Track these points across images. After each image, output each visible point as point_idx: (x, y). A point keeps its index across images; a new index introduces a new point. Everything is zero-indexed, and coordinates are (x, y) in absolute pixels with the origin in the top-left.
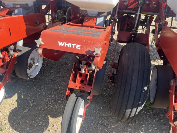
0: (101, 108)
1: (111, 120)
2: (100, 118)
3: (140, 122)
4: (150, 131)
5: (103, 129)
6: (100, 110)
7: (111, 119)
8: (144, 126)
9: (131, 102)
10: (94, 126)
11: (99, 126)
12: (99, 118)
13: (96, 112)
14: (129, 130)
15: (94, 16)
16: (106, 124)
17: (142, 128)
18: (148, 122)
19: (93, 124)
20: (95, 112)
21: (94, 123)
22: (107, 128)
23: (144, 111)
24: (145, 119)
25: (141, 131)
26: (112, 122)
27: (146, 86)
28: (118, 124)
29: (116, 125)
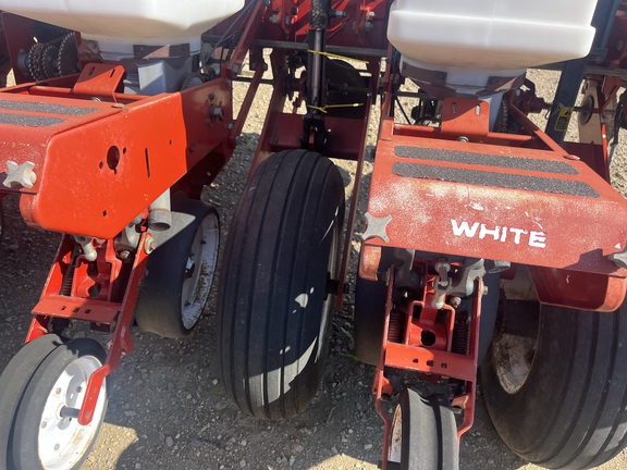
0: (215, 382)
1: (243, 423)
2: (204, 417)
3: (342, 419)
4: (370, 446)
5: (207, 455)
6: (208, 390)
7: (242, 418)
8: (351, 431)
9: (257, 350)
10: (176, 448)
11: (195, 443)
12: (201, 418)
13: (194, 396)
14: (299, 448)
15: (118, 58)
16: (219, 437)
17: (344, 440)
18: (368, 417)
19: (175, 441)
20: (189, 397)
21: (178, 436)
22: (221, 452)
23: (360, 383)
24: (360, 408)
25: (336, 451)
26: (243, 427)
27: (304, 292)
28: (263, 433)
29: (257, 438)
